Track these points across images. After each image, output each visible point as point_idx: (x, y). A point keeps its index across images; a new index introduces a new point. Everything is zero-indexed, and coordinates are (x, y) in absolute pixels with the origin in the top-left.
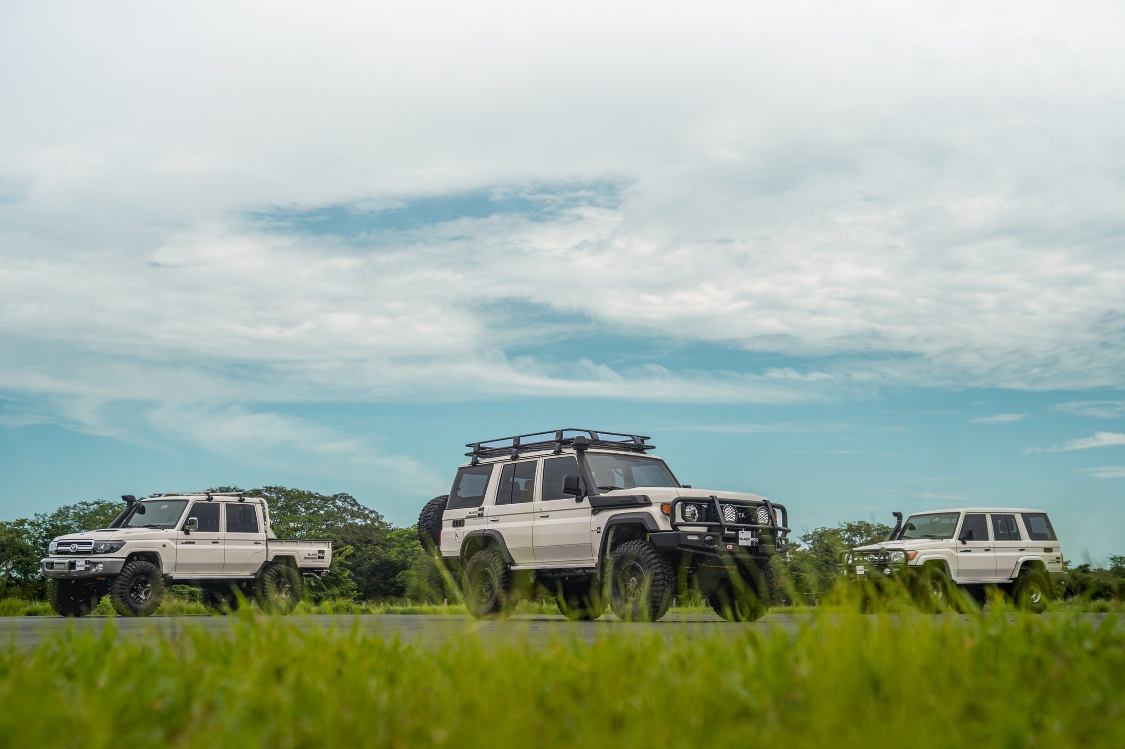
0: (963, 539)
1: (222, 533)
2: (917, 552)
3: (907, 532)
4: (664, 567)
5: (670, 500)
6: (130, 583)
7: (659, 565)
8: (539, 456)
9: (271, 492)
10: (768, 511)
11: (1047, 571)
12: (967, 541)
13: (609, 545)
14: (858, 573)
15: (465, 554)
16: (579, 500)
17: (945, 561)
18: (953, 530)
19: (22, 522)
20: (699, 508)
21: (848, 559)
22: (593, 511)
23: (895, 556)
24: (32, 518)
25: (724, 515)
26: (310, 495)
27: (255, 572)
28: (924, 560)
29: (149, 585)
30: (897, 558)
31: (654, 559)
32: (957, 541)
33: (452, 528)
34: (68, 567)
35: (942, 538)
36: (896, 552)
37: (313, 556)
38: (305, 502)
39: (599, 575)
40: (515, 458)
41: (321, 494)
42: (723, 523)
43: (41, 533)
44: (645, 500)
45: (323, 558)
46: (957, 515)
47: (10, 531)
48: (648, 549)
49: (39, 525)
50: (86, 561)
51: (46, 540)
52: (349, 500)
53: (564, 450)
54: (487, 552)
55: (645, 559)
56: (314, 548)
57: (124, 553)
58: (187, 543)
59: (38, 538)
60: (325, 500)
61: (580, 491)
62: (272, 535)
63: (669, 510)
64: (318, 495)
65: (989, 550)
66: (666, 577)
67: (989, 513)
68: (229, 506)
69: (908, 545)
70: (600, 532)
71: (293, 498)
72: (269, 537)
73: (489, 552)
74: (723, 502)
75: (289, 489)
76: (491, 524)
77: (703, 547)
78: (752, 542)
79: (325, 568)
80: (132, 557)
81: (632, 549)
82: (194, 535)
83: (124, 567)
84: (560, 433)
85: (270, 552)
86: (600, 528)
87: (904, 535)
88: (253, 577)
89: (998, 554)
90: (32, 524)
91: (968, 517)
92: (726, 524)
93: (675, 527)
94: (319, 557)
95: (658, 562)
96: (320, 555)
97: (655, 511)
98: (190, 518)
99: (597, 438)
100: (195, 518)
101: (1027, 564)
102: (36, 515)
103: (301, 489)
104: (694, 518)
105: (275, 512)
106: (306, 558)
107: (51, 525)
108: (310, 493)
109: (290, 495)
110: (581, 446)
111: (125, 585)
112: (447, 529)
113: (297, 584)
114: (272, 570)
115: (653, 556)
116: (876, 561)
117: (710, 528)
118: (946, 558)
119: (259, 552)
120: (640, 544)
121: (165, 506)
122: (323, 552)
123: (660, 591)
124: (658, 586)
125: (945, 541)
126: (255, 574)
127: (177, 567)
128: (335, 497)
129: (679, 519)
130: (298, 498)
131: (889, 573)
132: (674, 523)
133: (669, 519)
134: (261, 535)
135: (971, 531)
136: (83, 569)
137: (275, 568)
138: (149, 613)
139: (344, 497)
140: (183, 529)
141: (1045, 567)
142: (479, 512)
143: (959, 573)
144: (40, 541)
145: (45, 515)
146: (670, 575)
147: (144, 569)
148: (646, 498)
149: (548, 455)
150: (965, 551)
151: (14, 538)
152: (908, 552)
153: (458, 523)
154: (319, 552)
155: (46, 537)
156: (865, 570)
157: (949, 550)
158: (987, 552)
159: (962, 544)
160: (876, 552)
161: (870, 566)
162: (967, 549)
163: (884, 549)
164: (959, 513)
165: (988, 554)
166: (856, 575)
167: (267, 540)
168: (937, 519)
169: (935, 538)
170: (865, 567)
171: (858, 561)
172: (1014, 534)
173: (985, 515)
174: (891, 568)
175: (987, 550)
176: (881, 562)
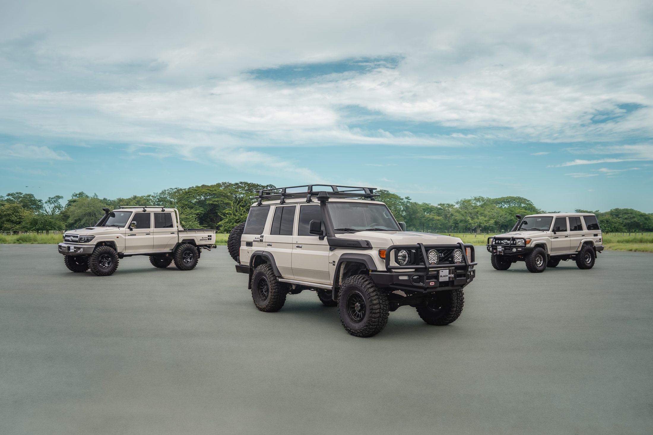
0: (554, 231)
1: (152, 229)
2: (531, 240)
3: (523, 226)
4: (381, 298)
5: (387, 247)
6: (99, 259)
7: (376, 297)
8: (297, 203)
9: (242, 184)
10: (462, 252)
11: (595, 246)
12: (556, 232)
13: (341, 275)
14: (498, 250)
15: (253, 265)
16: (322, 238)
17: (545, 244)
18: (549, 226)
19: (149, 196)
20: (409, 253)
22: (330, 248)
23: (519, 242)
24: (153, 194)
25: (428, 258)
26: (258, 185)
27: (172, 249)
28: (535, 244)
29: (110, 259)
30: (520, 243)
31: (373, 292)
32: (552, 232)
33: (246, 247)
34: (68, 249)
35: (543, 230)
36: (519, 239)
37: (205, 239)
38: (256, 188)
39: (334, 297)
40: (283, 202)
41: (262, 185)
42: (428, 266)
43: (156, 200)
44: (367, 245)
45: (211, 239)
46: (551, 218)
47: (145, 199)
48: (369, 284)
49: (155, 197)
50: (74, 247)
51: (158, 203)
52: (273, 187)
53: (313, 200)
54: (265, 266)
55: (366, 292)
56: (206, 234)
57: (94, 242)
58: (131, 235)
59: (155, 202)
60: (264, 187)
61: (322, 232)
62: (181, 229)
63: (384, 255)
64: (261, 185)
65: (567, 237)
66: (382, 306)
67: (568, 216)
68: (156, 215)
69: (525, 235)
70: (335, 265)
71: (251, 186)
73: (266, 267)
74: (428, 248)
75: (249, 183)
76: (267, 247)
77: (412, 285)
78: (450, 278)
79: (213, 244)
80: (100, 244)
81: (357, 282)
82: (135, 230)
83: (95, 249)
84: (310, 187)
85: (180, 238)
86: (335, 262)
87: (521, 228)
88: (171, 251)
89: (572, 239)
90: (153, 196)
91: (558, 219)
92: (430, 266)
93: (389, 269)
94: (209, 239)
95: (376, 295)
96: (209, 238)
97: (374, 253)
98: (132, 222)
99: (337, 191)
100: (135, 222)
101: (586, 243)
102: (154, 193)
103: (254, 183)
104: (404, 261)
105: (244, 192)
106: (201, 240)
107: (159, 197)
108: (258, 184)
109: (250, 185)
110: (324, 198)
111: (95, 260)
112: (243, 247)
113: (196, 254)
114: (182, 247)
115: (371, 290)
116: (508, 244)
117: (417, 270)
118: (546, 242)
119: (174, 238)
120: (363, 279)
121: (122, 215)
122: (211, 236)
123: (377, 318)
124: (375, 313)
125: (545, 232)
126: (172, 250)
127: (126, 248)
128: (268, 186)
129: (393, 263)
130: (253, 186)
131: (515, 251)
132: (389, 267)
133: (384, 261)
134: (175, 229)
135: (559, 227)
136: (73, 251)
137: (183, 246)
138: (110, 274)
139: (271, 186)
140: (129, 228)
141: (594, 244)
142: (261, 238)
143: (552, 250)
144: (156, 203)
145: (157, 193)
146: (385, 304)
147: (106, 251)
148: (368, 243)
149: (303, 203)
150: (555, 238)
151: (146, 202)
152: (526, 240)
153: (249, 244)
154: (209, 236)
155: (158, 201)
156: (502, 249)
157: (547, 237)
158: (566, 238)
159: (554, 234)
160: (508, 239)
161: (505, 246)
162: (557, 237)
163: (513, 237)
164: (553, 217)
165: (567, 239)
166: (497, 251)
167: (179, 231)
168: (540, 220)
169: (539, 230)
170: (502, 247)
171: (498, 243)
172: (580, 228)
173: (566, 217)
174: (517, 249)
175: (566, 237)
176: (511, 244)
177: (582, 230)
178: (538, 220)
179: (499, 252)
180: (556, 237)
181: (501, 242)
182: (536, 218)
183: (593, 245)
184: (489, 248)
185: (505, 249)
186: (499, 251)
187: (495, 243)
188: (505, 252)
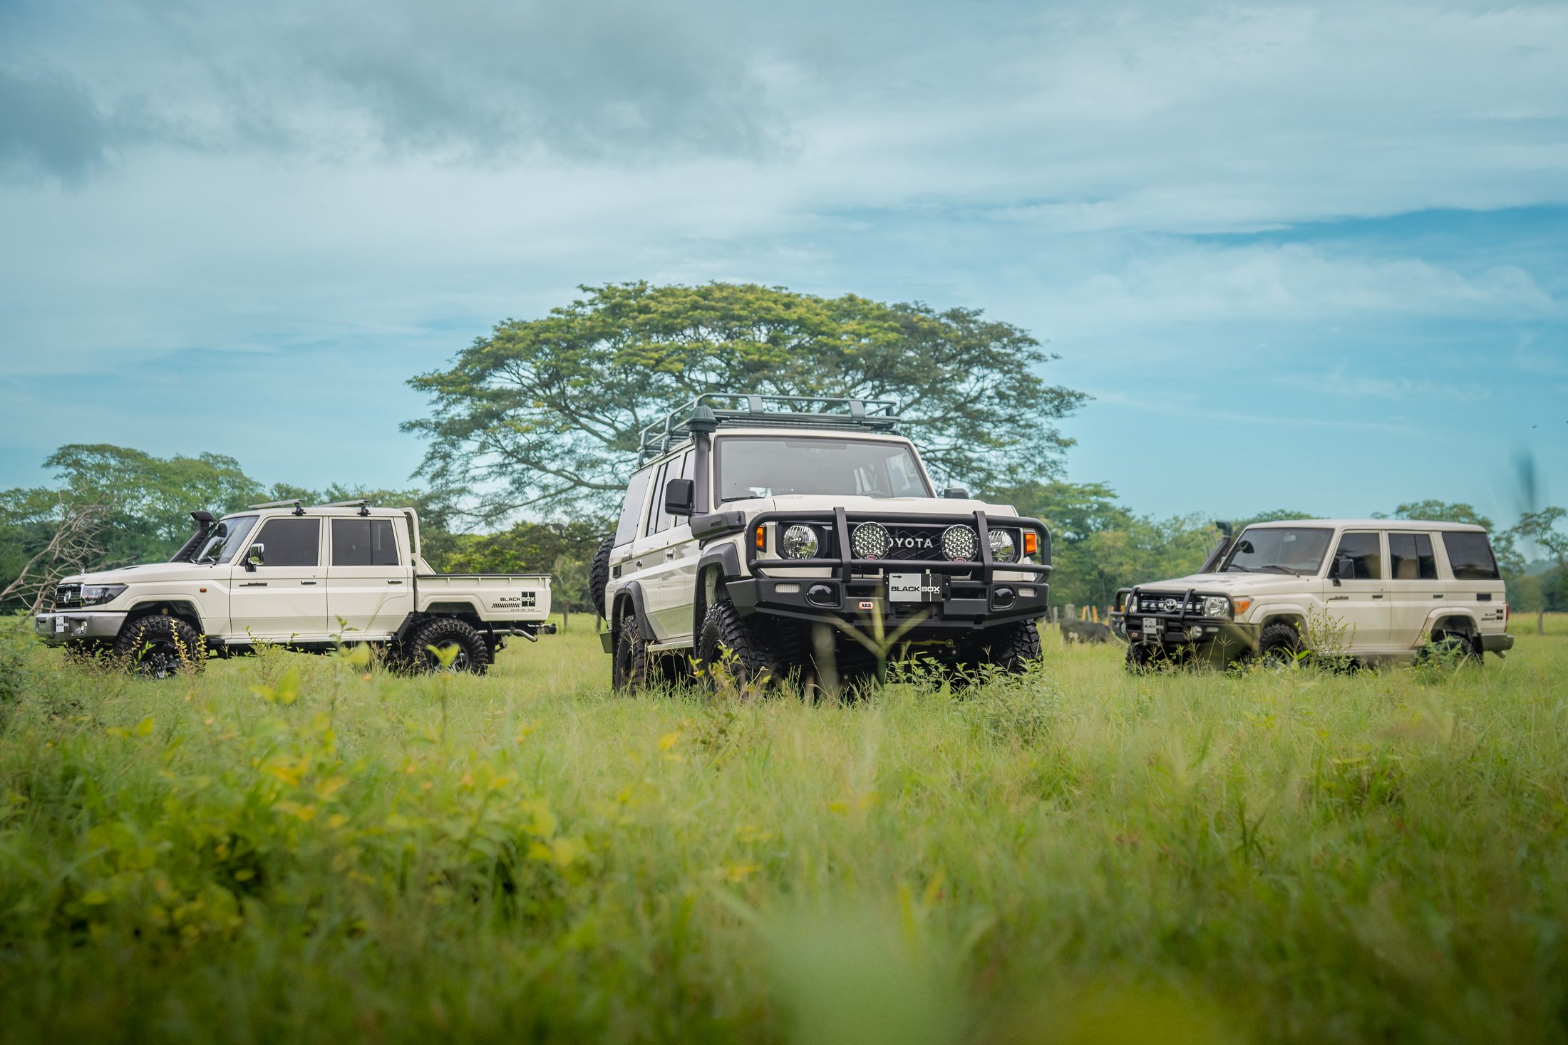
0: (1334, 576)
1: (324, 569)
2: (1253, 600)
3: (1240, 558)
11: (1479, 634)
12: (1342, 581)
14: (1146, 631)
17: (1301, 617)
18: (1319, 560)
21: (1131, 603)
23: (1213, 605)
27: (396, 631)
28: (1265, 613)
30: (1215, 609)
32: (1326, 579)
34: (51, 627)
35: (1299, 573)
36: (1214, 598)
37: (511, 602)
45: (532, 604)
46: (1329, 533)
56: (513, 588)
57: (124, 602)
58: (250, 585)
62: (424, 568)
65: (1380, 597)
67: (1385, 530)
68: (338, 525)
69: (1236, 584)
72: (419, 572)
79: (542, 621)
82: (263, 572)
83: (127, 625)
85: (420, 597)
87: (1232, 563)
88: (392, 637)
89: (1397, 604)
91: (1349, 538)
94: (524, 604)
96: (525, 599)
98: (259, 546)
101: (1448, 621)
106: (495, 606)
113: (477, 648)
114: (427, 626)
116: (1178, 613)
118: (1303, 609)
119: (401, 597)
122: (532, 595)
125: (1302, 579)
126: (395, 634)
127: (232, 624)
131: (1199, 634)
134: (403, 570)
135: (1353, 563)
140: (245, 562)
141: (1475, 626)
150: (1336, 598)
152: (1236, 600)
154: (524, 594)
156: (1158, 630)
157: (1309, 595)
158: (1376, 600)
159: (1335, 585)
160: (1179, 596)
161: (1168, 620)
162: (1344, 595)
163: (1193, 590)
164: (1331, 531)
165: (1378, 603)
166: (1141, 634)
167: (416, 577)
168: (1293, 538)
169: (1285, 571)
170: (1157, 622)
171: (1149, 610)
172: (1426, 569)
173: (1378, 534)
174: (1204, 628)
175: (1374, 597)
176: (1186, 613)
177: (1436, 578)
178: (1286, 540)
179: (1148, 639)
180: (1339, 595)
181: (1157, 605)
182: (1278, 532)
183: (1475, 629)
184: (1118, 625)
185: (1168, 629)
186: (1149, 635)
187: (1140, 609)
188: (1167, 639)
